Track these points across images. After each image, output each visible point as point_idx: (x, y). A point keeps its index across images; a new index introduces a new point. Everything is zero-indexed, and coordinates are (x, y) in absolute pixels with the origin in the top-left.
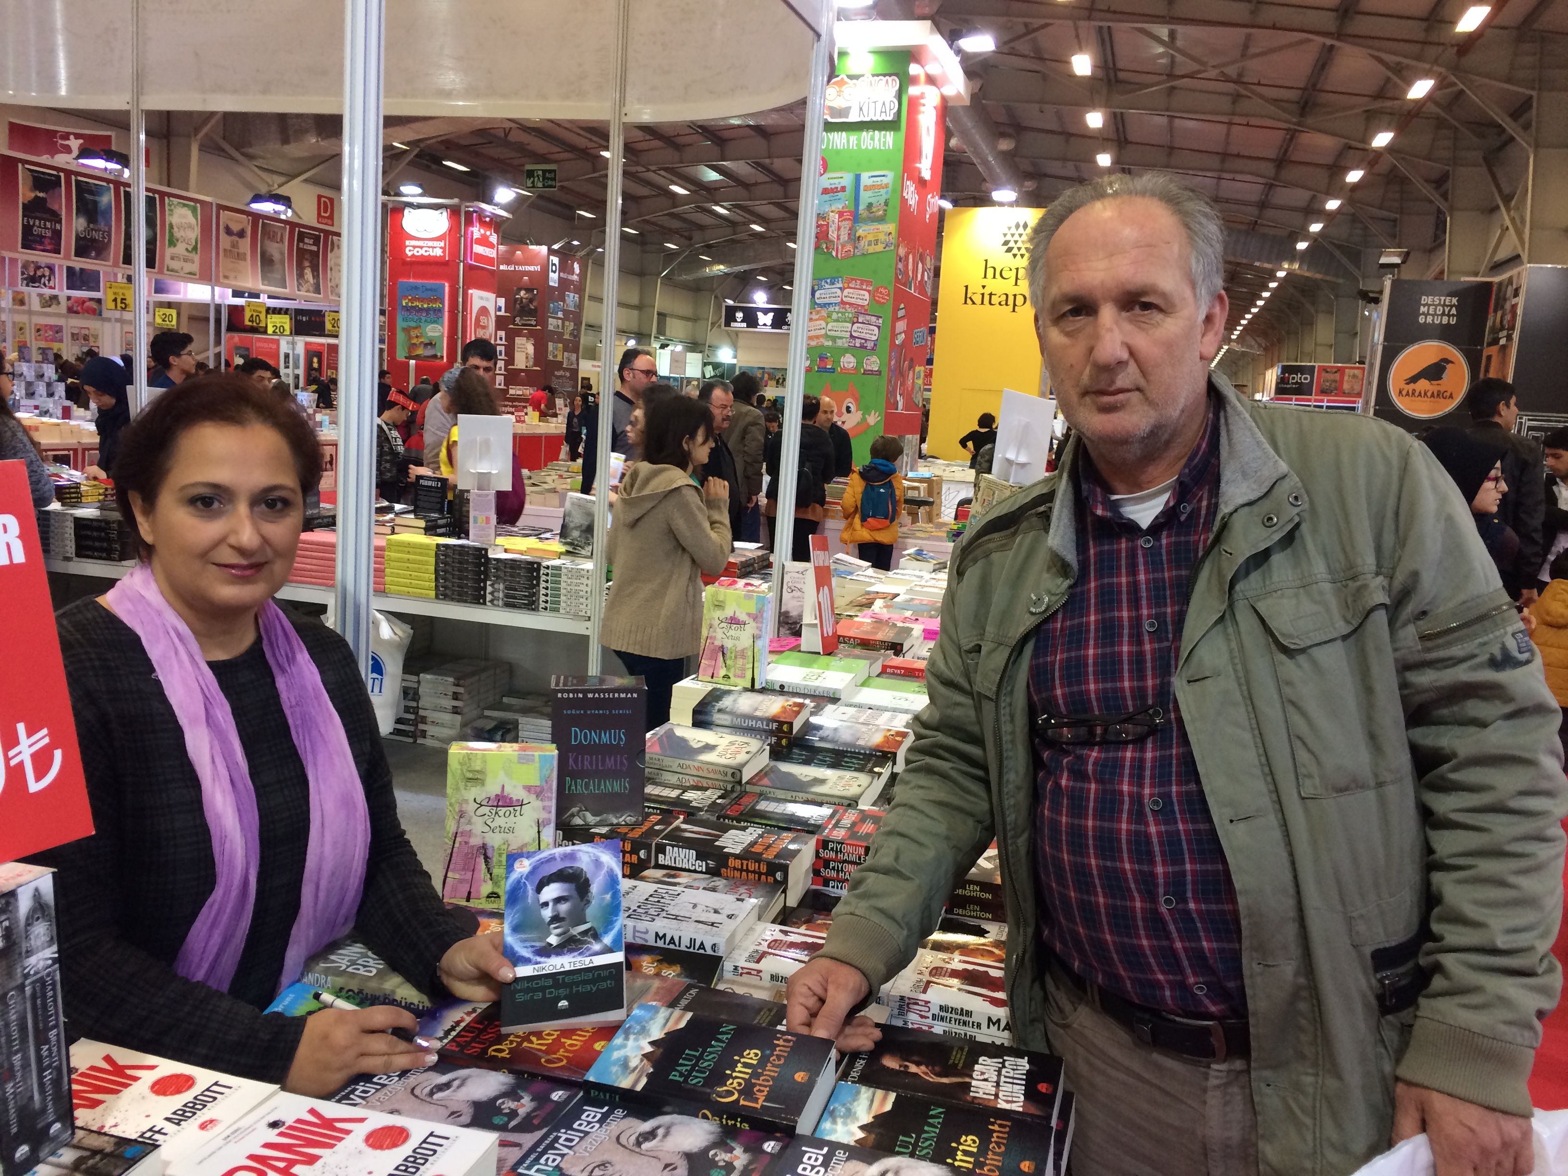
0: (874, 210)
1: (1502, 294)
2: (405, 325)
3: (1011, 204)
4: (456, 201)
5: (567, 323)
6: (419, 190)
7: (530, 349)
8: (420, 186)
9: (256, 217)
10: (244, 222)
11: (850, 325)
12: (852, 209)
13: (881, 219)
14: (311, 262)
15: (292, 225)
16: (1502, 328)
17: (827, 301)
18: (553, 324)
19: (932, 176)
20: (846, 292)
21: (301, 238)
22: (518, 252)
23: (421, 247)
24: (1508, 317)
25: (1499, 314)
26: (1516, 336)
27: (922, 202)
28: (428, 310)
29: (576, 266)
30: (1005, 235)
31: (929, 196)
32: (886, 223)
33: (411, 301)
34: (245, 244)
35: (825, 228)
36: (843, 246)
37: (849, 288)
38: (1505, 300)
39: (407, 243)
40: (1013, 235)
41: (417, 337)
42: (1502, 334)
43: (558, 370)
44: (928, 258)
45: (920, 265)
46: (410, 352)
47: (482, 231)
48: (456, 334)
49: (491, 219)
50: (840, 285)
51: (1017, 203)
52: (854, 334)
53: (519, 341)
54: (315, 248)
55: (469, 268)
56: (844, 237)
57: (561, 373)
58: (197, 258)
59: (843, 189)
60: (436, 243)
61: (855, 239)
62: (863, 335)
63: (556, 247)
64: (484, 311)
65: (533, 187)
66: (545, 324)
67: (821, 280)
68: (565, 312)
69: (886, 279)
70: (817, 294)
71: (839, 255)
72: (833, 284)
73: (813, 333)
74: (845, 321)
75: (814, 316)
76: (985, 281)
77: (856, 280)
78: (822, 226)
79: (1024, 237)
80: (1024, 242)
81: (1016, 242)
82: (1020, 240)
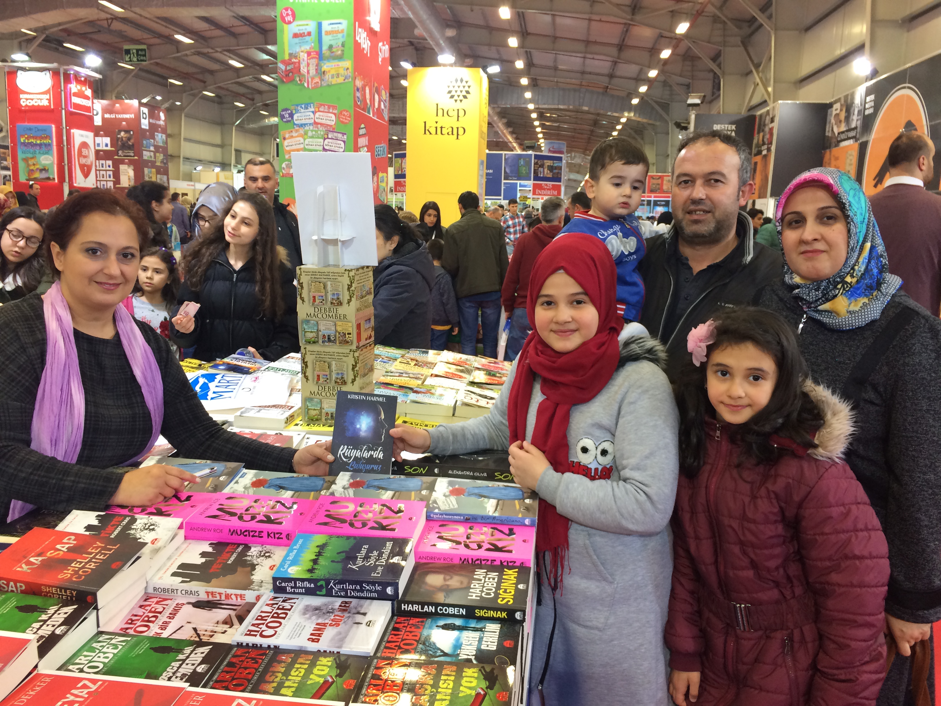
0: (334, 50)
1: (762, 123)
2: (24, 156)
3: (451, 65)
4: (54, 65)
5: (158, 154)
6: (26, 58)
7: (131, 173)
8: (28, 54)
11: (322, 140)
12: (317, 49)
13: (340, 58)
16: (764, 144)
17: (303, 122)
18: (146, 155)
19: (380, 28)
20: (317, 115)
22: (117, 105)
23: (32, 99)
24: (767, 136)
25: (761, 134)
26: (773, 148)
27: (374, 48)
28: (40, 145)
29: (162, 115)
30: (449, 87)
31: (380, 44)
32: (344, 60)
33: (28, 138)
35: (297, 65)
36: (313, 79)
37: (319, 111)
38: (765, 125)
39: (21, 96)
40: (454, 87)
41: (34, 165)
42: (763, 148)
44: (383, 92)
45: (376, 97)
46: (29, 175)
47: (79, 87)
48: (64, 162)
49: (86, 79)
50: (313, 110)
51: (455, 64)
52: (326, 147)
55: (70, 114)
56: (313, 72)
59: (309, 34)
60: (43, 96)
61: (322, 74)
62: (332, 148)
63: (145, 101)
64: (84, 145)
65: (131, 61)
66: (140, 155)
67: (297, 105)
68: (157, 147)
69: (348, 104)
70: (295, 117)
71: (310, 86)
72: (307, 109)
73: (294, 147)
74: (318, 138)
75: (294, 134)
76: (437, 119)
77: (324, 105)
78: (295, 63)
79: (461, 88)
80: (461, 91)
81: (456, 91)
82: (459, 90)
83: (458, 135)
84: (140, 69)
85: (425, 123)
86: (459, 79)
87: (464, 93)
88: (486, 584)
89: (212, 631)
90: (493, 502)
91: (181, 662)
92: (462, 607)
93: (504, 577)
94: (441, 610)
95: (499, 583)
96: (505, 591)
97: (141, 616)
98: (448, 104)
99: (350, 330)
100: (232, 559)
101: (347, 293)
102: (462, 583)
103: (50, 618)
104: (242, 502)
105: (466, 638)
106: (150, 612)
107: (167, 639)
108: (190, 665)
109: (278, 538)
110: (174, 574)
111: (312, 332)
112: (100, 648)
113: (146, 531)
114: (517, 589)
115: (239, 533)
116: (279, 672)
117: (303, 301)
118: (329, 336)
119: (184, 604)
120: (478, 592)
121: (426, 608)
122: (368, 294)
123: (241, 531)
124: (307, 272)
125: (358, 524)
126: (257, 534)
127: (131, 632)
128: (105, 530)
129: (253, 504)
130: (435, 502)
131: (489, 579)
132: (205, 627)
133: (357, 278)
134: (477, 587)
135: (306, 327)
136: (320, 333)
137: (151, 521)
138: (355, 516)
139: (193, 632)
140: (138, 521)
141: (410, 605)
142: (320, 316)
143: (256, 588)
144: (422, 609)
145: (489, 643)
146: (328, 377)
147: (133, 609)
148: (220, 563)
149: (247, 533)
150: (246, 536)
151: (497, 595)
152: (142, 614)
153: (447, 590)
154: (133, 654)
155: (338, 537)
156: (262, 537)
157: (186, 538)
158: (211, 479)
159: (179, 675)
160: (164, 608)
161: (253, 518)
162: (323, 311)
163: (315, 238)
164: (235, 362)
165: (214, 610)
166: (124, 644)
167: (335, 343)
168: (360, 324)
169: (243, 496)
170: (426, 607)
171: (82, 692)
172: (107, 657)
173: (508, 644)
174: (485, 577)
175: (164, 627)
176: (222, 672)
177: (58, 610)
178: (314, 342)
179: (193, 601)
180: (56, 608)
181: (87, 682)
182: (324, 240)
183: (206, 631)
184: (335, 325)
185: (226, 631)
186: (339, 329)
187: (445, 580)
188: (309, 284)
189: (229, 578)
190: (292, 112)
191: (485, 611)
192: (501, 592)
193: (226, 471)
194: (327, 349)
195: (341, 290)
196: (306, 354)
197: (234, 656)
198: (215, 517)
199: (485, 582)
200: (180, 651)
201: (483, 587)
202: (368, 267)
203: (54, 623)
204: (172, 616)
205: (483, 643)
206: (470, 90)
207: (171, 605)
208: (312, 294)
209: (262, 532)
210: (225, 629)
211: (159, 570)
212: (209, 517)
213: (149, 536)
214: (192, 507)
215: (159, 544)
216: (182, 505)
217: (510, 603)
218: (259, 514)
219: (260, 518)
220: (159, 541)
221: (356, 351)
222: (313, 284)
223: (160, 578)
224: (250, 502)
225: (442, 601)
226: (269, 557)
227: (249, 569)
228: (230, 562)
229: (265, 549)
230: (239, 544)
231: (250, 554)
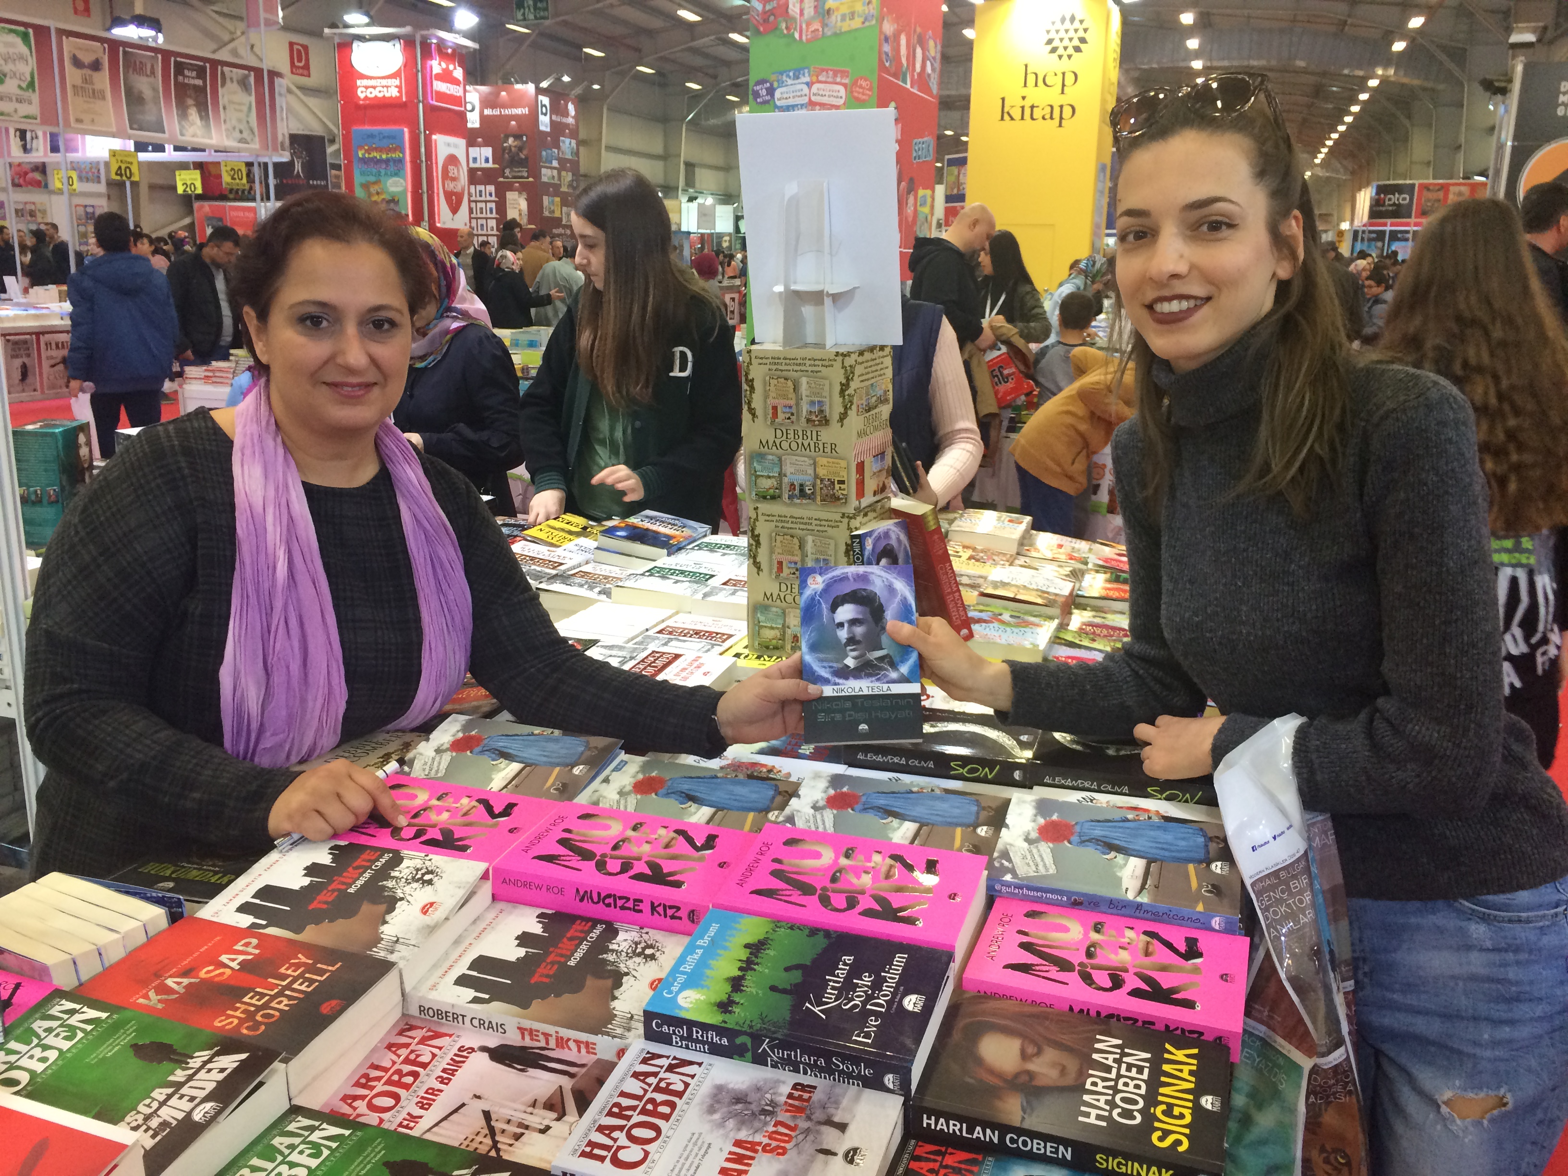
2: (364, 180)
4: (407, 30)
5: (564, 173)
6: (365, 19)
7: (523, 205)
8: (367, 14)
9: (115, 45)
10: (99, 51)
14: (196, 100)
15: (166, 54)
17: (791, 102)
18: (547, 175)
20: (815, 88)
21: (180, 68)
22: (503, 93)
23: (374, 87)
28: (387, 161)
29: (571, 107)
30: (1048, 32)
33: (368, 151)
34: (102, 80)
35: (783, 1)
36: (808, 24)
37: (818, 82)
39: (359, 82)
40: (1057, 31)
41: (378, 193)
43: (558, 227)
44: (931, 43)
45: (919, 51)
47: (444, 65)
48: (422, 187)
49: (454, 50)
50: (807, 79)
54: (199, 82)
55: (430, 110)
56: (809, 11)
57: (560, 231)
58: (35, 97)
60: (390, 82)
61: (825, 14)
63: (544, 84)
64: (452, 160)
65: (525, 19)
66: (537, 175)
67: (781, 73)
68: (562, 161)
69: (867, 67)
70: (777, 94)
71: (804, 38)
72: (798, 78)
76: (1025, 91)
77: (827, 71)
79: (1071, 34)
80: (1071, 39)
81: (1061, 40)
82: (1066, 37)
83: (1061, 118)
84: (542, 34)
85: (1003, 99)
86: (1068, 17)
87: (1076, 42)
88: (1121, 1081)
89: (521, 1125)
92: (1066, 1142)
93: (1166, 1067)
94: (1012, 1141)
95: (1154, 1083)
96: (1168, 1113)
97: (386, 1070)
98: (1047, 64)
99: (844, 475)
100: (579, 955)
101: (838, 400)
102: (1063, 1070)
103: (190, 1078)
104: (607, 827)
106: (406, 1061)
107: (421, 1141)
109: (673, 917)
110: (462, 981)
111: (769, 477)
112: (287, 1152)
113: (415, 885)
114: (1197, 1109)
115: (596, 900)
117: (754, 415)
118: (801, 485)
120: (1102, 1104)
121: (978, 1132)
122: (881, 402)
123: (599, 894)
124: (763, 358)
125: (839, 901)
126: (630, 904)
128: (339, 876)
129: (630, 833)
130: (1005, 855)
131: (1129, 1067)
132: (507, 1113)
133: (859, 370)
134: (1099, 1089)
135: (758, 467)
136: (786, 480)
137: (428, 862)
138: (834, 880)
139: (483, 1122)
140: (406, 861)
141: (942, 1120)
142: (785, 445)
143: (619, 1031)
144: (970, 1131)
146: (799, 565)
147: (374, 1050)
148: (553, 963)
149: (611, 900)
150: (609, 905)
151: (1149, 1118)
152: (389, 1065)
153: (1028, 1087)
155: (791, 928)
156: (641, 911)
157: (494, 898)
158: (557, 769)
160: (434, 1056)
162: (791, 436)
163: (779, 288)
164: (647, 525)
165: (532, 1072)
166: (334, 1145)
167: (814, 500)
168: (863, 463)
169: (613, 814)
170: (978, 1129)
174: (1118, 1062)
175: (427, 1102)
177: (210, 1061)
178: (773, 498)
179: (493, 1043)
180: (206, 1054)
182: (797, 293)
183: (509, 1122)
184: (815, 464)
185: (548, 1128)
186: (822, 472)
187: (1024, 1056)
188: (765, 381)
189: (568, 1000)
190: (772, 85)
191: (1120, 1160)
192: (1159, 1111)
194: (796, 512)
195: (826, 394)
196: (757, 519)
198: (550, 859)
199: (1119, 1076)
201: (1116, 1091)
202: (882, 348)
203: (194, 1092)
204: (447, 1076)
206: (1087, 36)
207: (449, 1049)
208: (771, 402)
209: (641, 901)
210: (546, 1122)
211: (435, 966)
212: (540, 858)
213: (420, 895)
214: (511, 831)
215: (437, 915)
216: (492, 826)
217: (1181, 1149)
218: (639, 859)
219: (640, 867)
220: (436, 909)
221: (854, 517)
222: (773, 382)
223: (434, 987)
224: (625, 830)
225: (1016, 1123)
226: (652, 957)
227: (609, 982)
228: (572, 963)
229: (645, 937)
230: (595, 922)
231: (615, 947)
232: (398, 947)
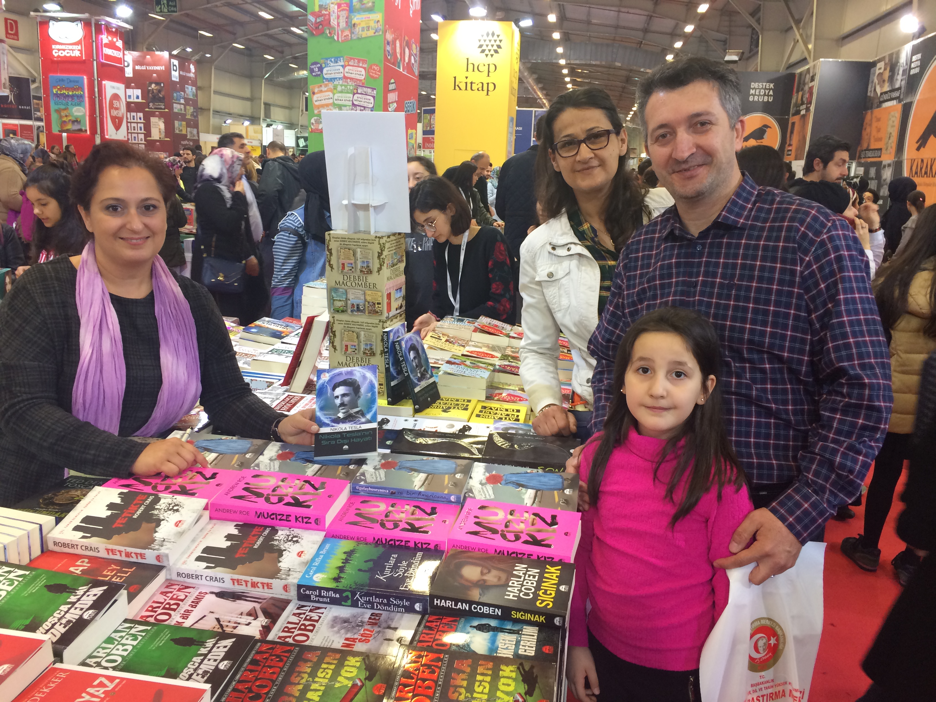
0: (365, 2)
1: (802, 82)
2: (57, 107)
3: (483, 18)
4: (86, 16)
5: (188, 107)
6: (58, 8)
7: (162, 126)
8: (59, 4)
11: (351, 95)
12: (348, 1)
13: (371, 10)
16: (802, 103)
17: (333, 76)
18: (177, 108)
20: (347, 69)
22: (148, 57)
23: (64, 50)
24: (807, 96)
25: (800, 93)
26: (812, 108)
28: (72, 96)
29: (192, 67)
30: (480, 41)
32: (375, 13)
33: (60, 89)
35: (327, 17)
36: (342, 31)
37: (349, 65)
38: (804, 84)
39: (53, 47)
40: (485, 41)
41: (66, 116)
42: (801, 108)
43: (184, 140)
44: (414, 46)
45: (407, 51)
46: (62, 127)
47: (110, 38)
48: (95, 113)
49: (117, 30)
50: (342, 63)
51: (487, 17)
52: (355, 103)
53: (153, 120)
55: (101, 66)
56: (343, 24)
57: (186, 142)
60: (75, 47)
61: (352, 26)
62: (362, 104)
63: (175, 52)
64: (116, 97)
65: (161, 12)
66: (171, 108)
67: (327, 59)
68: (186, 99)
69: (378, 58)
70: (325, 71)
71: (340, 39)
72: (337, 62)
73: (323, 102)
74: (348, 93)
75: (323, 89)
76: (467, 74)
77: (354, 59)
78: (325, 15)
79: (493, 42)
80: (492, 46)
81: (487, 46)
82: (490, 44)
83: (488, 90)
84: (172, 21)
85: (455, 78)
86: (490, 33)
87: (495, 48)
88: (525, 581)
89: (235, 623)
90: (531, 493)
91: (202, 658)
93: (545, 575)
94: (475, 608)
96: (545, 593)
97: (162, 603)
98: (479, 59)
99: (380, 300)
100: (259, 543)
101: (377, 261)
102: (499, 578)
103: (79, 600)
104: (268, 481)
105: (502, 641)
106: (172, 599)
107: (189, 629)
108: (212, 661)
109: (306, 523)
110: (199, 559)
111: (340, 301)
112: (119, 639)
113: (169, 512)
114: (558, 591)
115: (266, 516)
116: (305, 673)
117: (332, 268)
118: (358, 305)
119: (206, 593)
120: (516, 591)
121: (459, 606)
122: (400, 262)
123: (268, 513)
124: (337, 238)
125: (390, 525)
126: (284, 518)
127: (152, 620)
128: (127, 509)
129: (280, 483)
130: (471, 490)
131: (529, 576)
132: (229, 618)
133: (387, 245)
134: (515, 585)
135: (334, 295)
136: (349, 302)
137: (175, 501)
138: (386, 516)
139: (216, 623)
140: (162, 501)
141: (443, 603)
142: (349, 284)
143: (284, 576)
144: (456, 605)
145: (527, 648)
146: (357, 347)
147: (154, 595)
148: (246, 548)
149: (274, 516)
150: (273, 519)
151: (536, 595)
152: (163, 601)
153: (483, 586)
154: (153, 646)
156: (290, 521)
157: (211, 518)
158: (237, 456)
159: (200, 672)
160: (186, 596)
161: (280, 500)
162: (352, 279)
163: (345, 202)
165: (239, 602)
166: (144, 634)
167: (365, 313)
168: (390, 293)
169: (269, 474)
170: (460, 604)
171: (98, 691)
172: (126, 650)
173: (547, 649)
174: (525, 574)
175: (185, 616)
176: (245, 670)
177: (87, 591)
178: (343, 311)
179: (218, 590)
180: (84, 588)
181: (103, 680)
182: (355, 205)
183: (229, 622)
184: (365, 294)
185: (250, 623)
186: (368, 298)
188: (338, 250)
189: (256, 564)
190: (321, 66)
191: (522, 613)
192: (541, 592)
193: (253, 448)
194: (355, 319)
195: (370, 257)
196: (334, 323)
197: (258, 653)
198: (240, 497)
199: (524, 579)
200: (202, 644)
201: (523, 586)
202: (399, 234)
204: (195, 604)
205: (521, 647)
206: (501, 44)
207: (194, 594)
208: (341, 261)
209: (290, 516)
210: (249, 621)
211: (183, 553)
212: (235, 497)
213: (173, 517)
214: (217, 485)
215: (183, 527)
216: (207, 484)
217: (548, 607)
218: (287, 495)
219: (288, 499)
220: (183, 524)
221: (386, 322)
222: (342, 251)
223: (184, 563)
224: (277, 482)
225: (477, 600)
226: (297, 541)
227: (276, 555)
228: (256, 547)
229: (292, 532)
230: (266, 527)
231: (277, 538)
232: (165, 543)
